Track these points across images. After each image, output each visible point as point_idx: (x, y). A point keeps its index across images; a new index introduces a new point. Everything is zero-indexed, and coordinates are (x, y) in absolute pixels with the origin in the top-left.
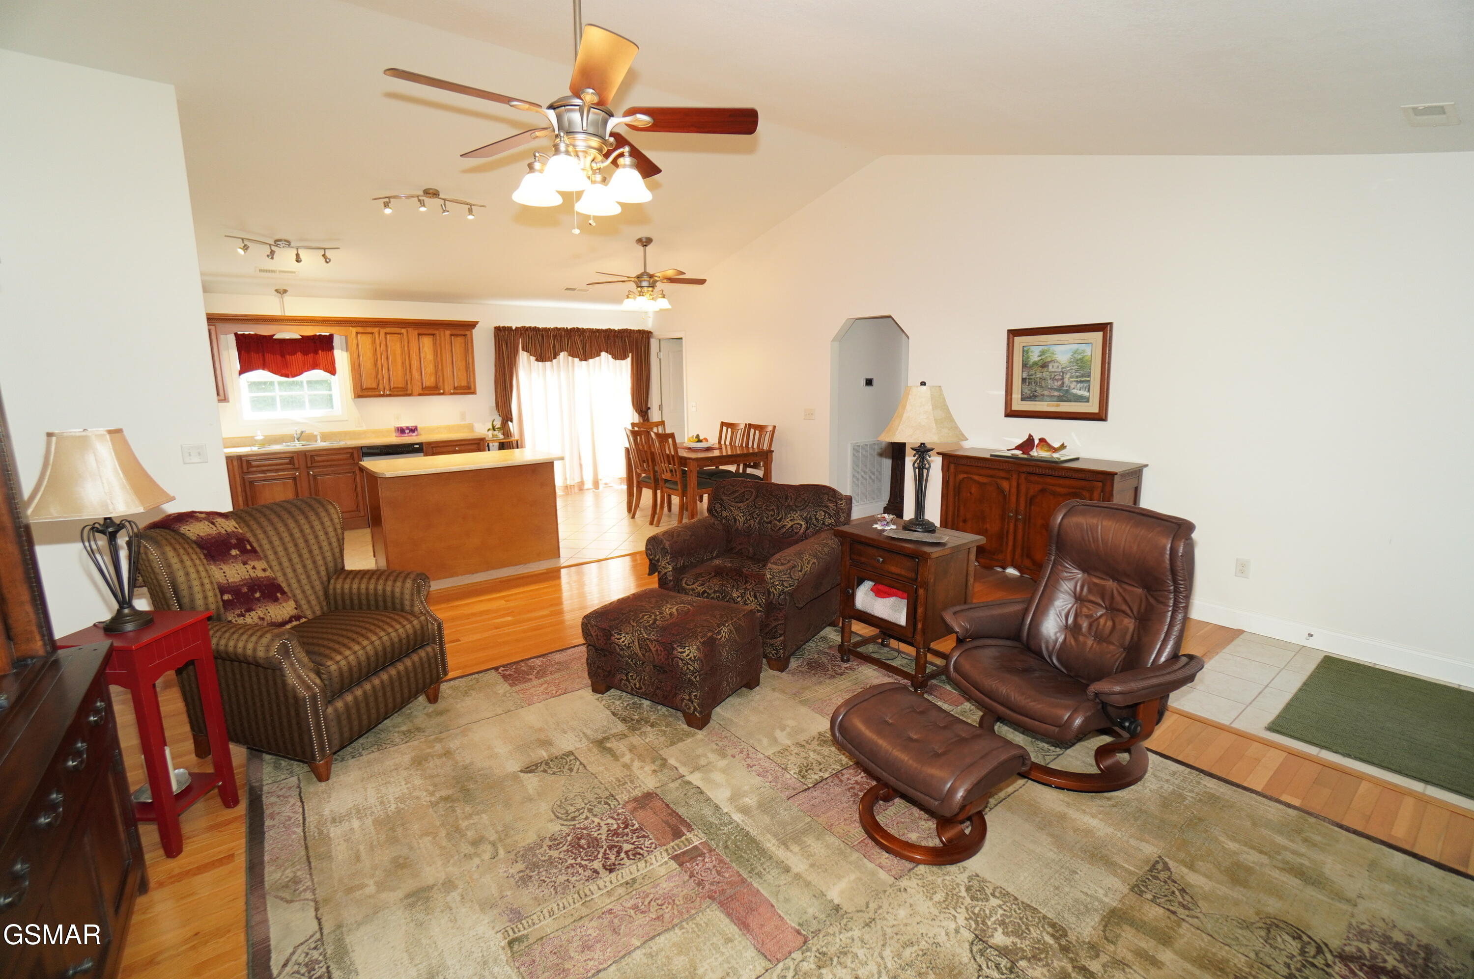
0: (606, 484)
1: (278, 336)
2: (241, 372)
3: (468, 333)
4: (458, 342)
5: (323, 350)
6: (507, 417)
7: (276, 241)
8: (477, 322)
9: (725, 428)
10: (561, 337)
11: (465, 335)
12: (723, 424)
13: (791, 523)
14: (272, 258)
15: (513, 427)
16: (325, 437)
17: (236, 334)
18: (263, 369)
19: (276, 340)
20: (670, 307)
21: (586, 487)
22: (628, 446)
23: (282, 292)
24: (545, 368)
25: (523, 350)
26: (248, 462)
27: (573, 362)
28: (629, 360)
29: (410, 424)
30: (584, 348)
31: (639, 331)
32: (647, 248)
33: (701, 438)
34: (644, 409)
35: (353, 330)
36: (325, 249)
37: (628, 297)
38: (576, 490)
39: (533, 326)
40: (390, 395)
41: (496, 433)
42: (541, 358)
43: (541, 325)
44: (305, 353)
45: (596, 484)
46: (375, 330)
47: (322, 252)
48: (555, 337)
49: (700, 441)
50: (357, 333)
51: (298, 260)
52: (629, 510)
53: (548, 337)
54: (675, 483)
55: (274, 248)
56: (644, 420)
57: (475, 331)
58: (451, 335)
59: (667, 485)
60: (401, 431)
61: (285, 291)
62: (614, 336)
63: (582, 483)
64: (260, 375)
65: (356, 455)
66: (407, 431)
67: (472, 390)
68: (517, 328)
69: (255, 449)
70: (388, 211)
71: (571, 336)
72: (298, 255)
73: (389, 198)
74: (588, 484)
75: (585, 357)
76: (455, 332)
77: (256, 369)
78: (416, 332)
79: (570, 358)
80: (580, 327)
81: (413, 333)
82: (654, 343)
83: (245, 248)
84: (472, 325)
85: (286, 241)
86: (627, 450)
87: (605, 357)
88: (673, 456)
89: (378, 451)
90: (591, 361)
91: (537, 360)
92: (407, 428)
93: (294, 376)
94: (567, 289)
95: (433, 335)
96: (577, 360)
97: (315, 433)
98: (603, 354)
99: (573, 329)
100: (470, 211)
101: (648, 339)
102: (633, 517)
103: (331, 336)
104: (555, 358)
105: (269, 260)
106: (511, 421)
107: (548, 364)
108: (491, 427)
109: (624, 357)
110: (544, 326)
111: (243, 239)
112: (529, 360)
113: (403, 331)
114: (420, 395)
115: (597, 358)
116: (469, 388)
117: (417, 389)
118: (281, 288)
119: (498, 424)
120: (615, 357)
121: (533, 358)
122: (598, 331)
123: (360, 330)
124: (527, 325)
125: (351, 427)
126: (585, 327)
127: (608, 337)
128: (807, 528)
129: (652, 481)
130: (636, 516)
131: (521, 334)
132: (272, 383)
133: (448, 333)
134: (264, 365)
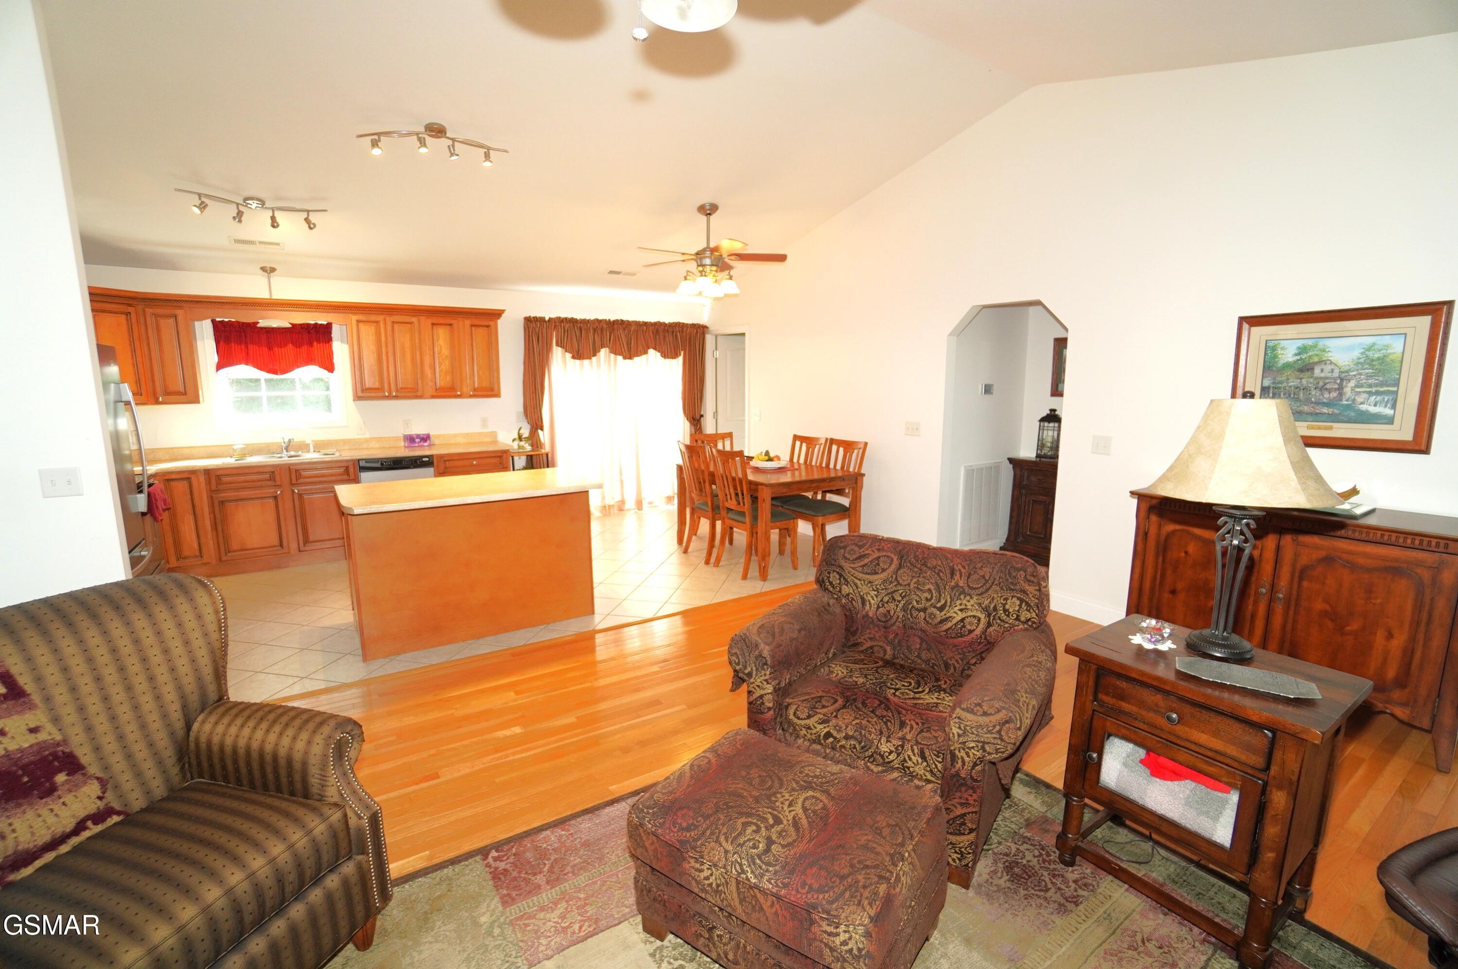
0: (650, 503)
1: (262, 323)
2: (219, 367)
3: (491, 323)
4: (480, 333)
5: (319, 341)
6: (536, 424)
7: (245, 199)
8: (503, 311)
9: (798, 443)
10: (602, 330)
11: (488, 326)
12: (796, 438)
13: (961, 616)
14: (240, 221)
15: (544, 436)
16: (319, 446)
17: (213, 321)
18: (247, 364)
19: (261, 328)
20: (737, 291)
21: (627, 507)
22: (681, 462)
23: (269, 271)
24: (582, 366)
25: (557, 345)
26: (218, 477)
27: (615, 360)
28: (681, 359)
29: (421, 431)
30: (629, 344)
31: (693, 325)
32: (712, 217)
33: (772, 455)
34: (697, 417)
35: (354, 318)
36: (308, 211)
37: (686, 278)
38: (616, 510)
39: (569, 316)
40: (396, 397)
41: (522, 443)
42: (578, 355)
43: (579, 316)
44: (298, 345)
45: (639, 505)
46: (380, 318)
47: (305, 215)
48: (595, 330)
49: (770, 459)
50: (358, 321)
51: (274, 224)
52: (680, 541)
53: (587, 331)
54: (742, 514)
55: (241, 208)
56: (696, 430)
57: (500, 322)
58: (472, 326)
59: (731, 515)
60: (411, 439)
61: (273, 270)
62: (664, 331)
63: (622, 502)
64: (244, 371)
65: (351, 470)
66: (417, 440)
67: (495, 392)
68: (550, 319)
69: (230, 461)
70: (376, 152)
71: (613, 329)
72: (273, 218)
73: (379, 134)
74: (630, 504)
75: (629, 356)
76: (476, 322)
77: (238, 363)
78: (429, 322)
79: (612, 355)
80: (625, 318)
81: (426, 322)
82: (709, 340)
83: (203, 207)
84: (496, 314)
85: (258, 199)
86: (680, 469)
87: (653, 354)
88: (741, 481)
89: (379, 465)
90: (636, 359)
91: (573, 357)
92: (418, 436)
93: (282, 373)
94: (611, 272)
95: (451, 325)
96: (620, 358)
97: (308, 442)
98: (651, 351)
99: (616, 322)
100: (487, 157)
101: (703, 335)
102: (686, 551)
103: (329, 326)
104: (595, 355)
105: (235, 223)
106: (542, 429)
107: (586, 362)
108: (516, 436)
109: (675, 356)
110: (583, 318)
111: (200, 195)
112: (564, 357)
113: (414, 320)
114: (433, 397)
115: (644, 357)
116: (492, 390)
117: (430, 391)
118: (268, 265)
119: (526, 433)
120: (665, 356)
121: (568, 355)
122: (645, 324)
123: (361, 317)
124: (563, 316)
125: (352, 434)
126: (631, 319)
127: (657, 331)
128: (989, 625)
129: (709, 509)
130: (690, 550)
131: (555, 326)
132: (258, 380)
133: (468, 322)
134: (247, 360)
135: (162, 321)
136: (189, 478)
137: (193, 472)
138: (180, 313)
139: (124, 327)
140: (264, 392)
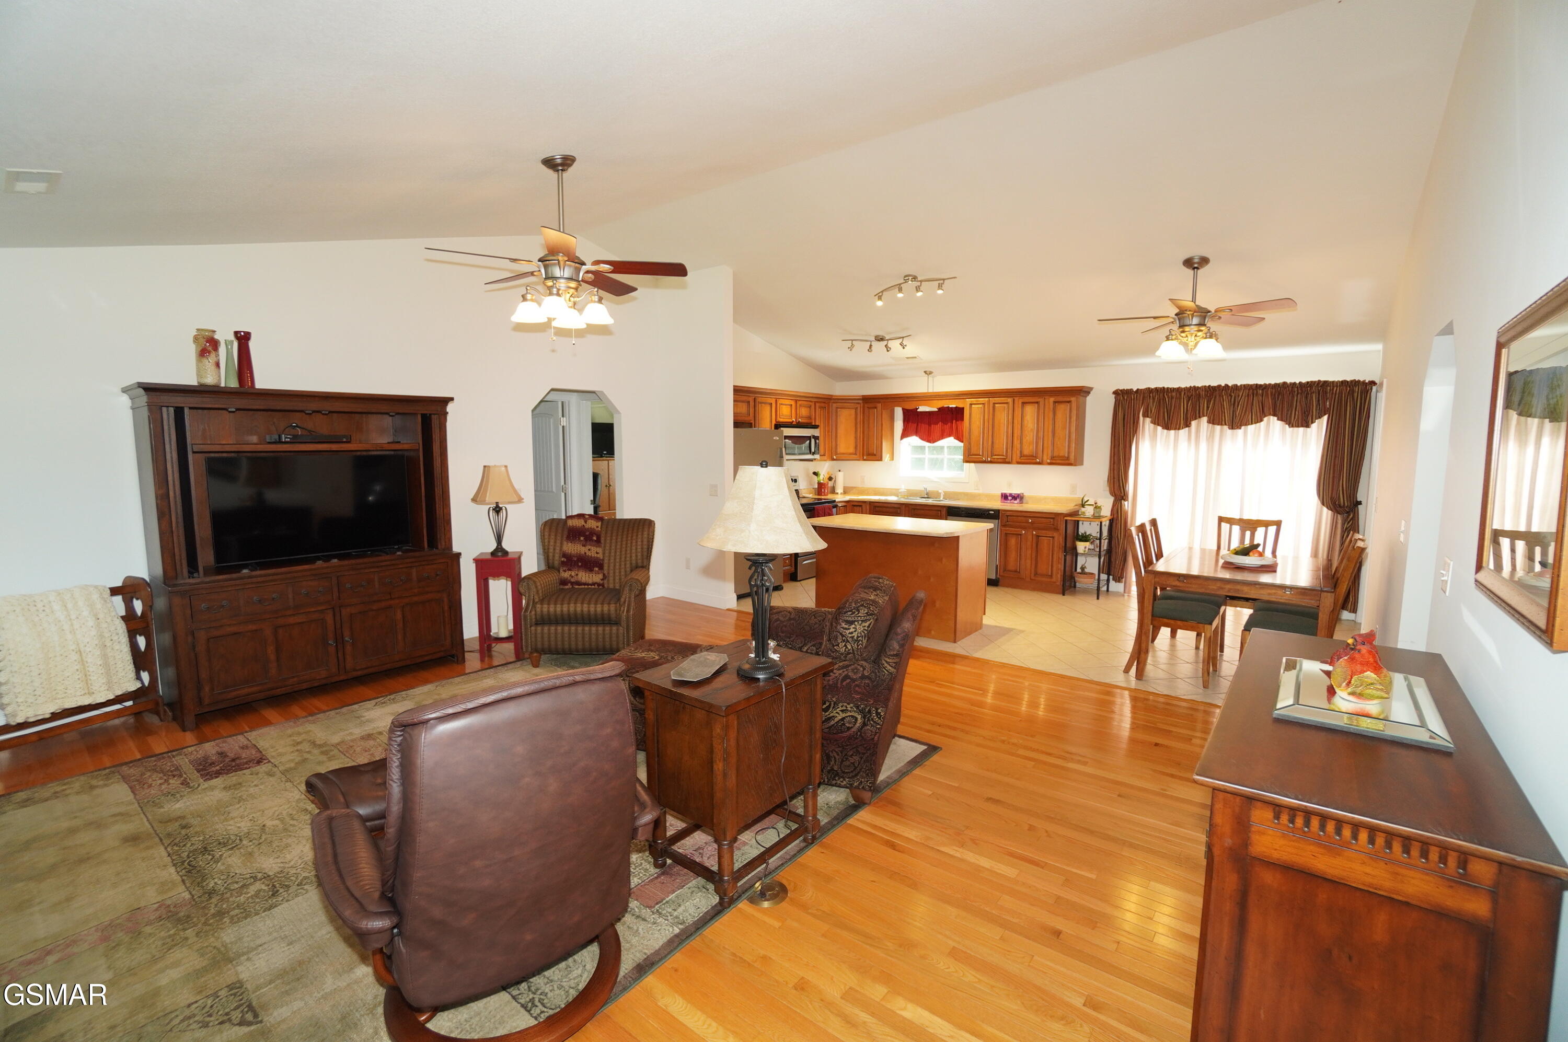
1: (922, 409)
2: (905, 438)
3: (1081, 399)
4: (1069, 410)
5: (955, 419)
6: (1120, 495)
8: (1091, 388)
10: (1198, 398)
11: (1078, 402)
14: (871, 351)
15: (1128, 506)
16: (948, 495)
17: (903, 409)
18: (916, 436)
19: (921, 413)
23: (929, 373)
24: (1176, 439)
25: (1145, 417)
27: (1219, 431)
28: (1322, 425)
29: (1015, 491)
30: (1236, 411)
34: (1347, 503)
35: (969, 402)
39: (1161, 386)
40: (991, 462)
42: (1170, 426)
43: (1170, 385)
44: (945, 422)
46: (986, 400)
48: (1188, 399)
50: (970, 404)
51: (888, 348)
53: (1179, 400)
57: (1089, 398)
58: (1055, 402)
60: (1005, 497)
61: (931, 372)
64: (914, 440)
65: (943, 513)
66: (1010, 498)
67: (1078, 462)
68: (1138, 390)
71: (1213, 396)
75: (1235, 424)
76: (1060, 399)
77: (912, 435)
78: (1021, 401)
79: (1212, 426)
80: (1229, 383)
81: (1019, 402)
84: (1087, 391)
87: (1273, 424)
91: (1164, 428)
92: (1011, 495)
93: (934, 442)
95: (1037, 403)
96: (1222, 427)
97: (940, 491)
98: (1273, 419)
99: (1218, 388)
100: (940, 287)
103: (963, 409)
104: (1189, 426)
106: (1126, 500)
107: (1183, 432)
109: (1305, 423)
110: (1175, 386)
111: (849, 341)
112: (1154, 429)
113: (1009, 400)
114: (1018, 463)
116: (1075, 459)
117: (1016, 456)
118: (926, 370)
120: (1290, 424)
121: (1158, 426)
122: (1260, 386)
123: (973, 400)
124: (1153, 386)
125: (971, 489)
126: (1238, 382)
127: (1280, 394)
131: (1144, 398)
132: (924, 447)
133: (1052, 400)
134: (916, 433)
135: (871, 411)
136: (861, 506)
137: (864, 502)
138: (879, 405)
139: (853, 416)
140: (927, 455)
